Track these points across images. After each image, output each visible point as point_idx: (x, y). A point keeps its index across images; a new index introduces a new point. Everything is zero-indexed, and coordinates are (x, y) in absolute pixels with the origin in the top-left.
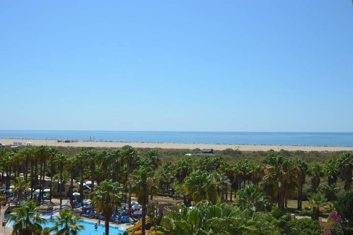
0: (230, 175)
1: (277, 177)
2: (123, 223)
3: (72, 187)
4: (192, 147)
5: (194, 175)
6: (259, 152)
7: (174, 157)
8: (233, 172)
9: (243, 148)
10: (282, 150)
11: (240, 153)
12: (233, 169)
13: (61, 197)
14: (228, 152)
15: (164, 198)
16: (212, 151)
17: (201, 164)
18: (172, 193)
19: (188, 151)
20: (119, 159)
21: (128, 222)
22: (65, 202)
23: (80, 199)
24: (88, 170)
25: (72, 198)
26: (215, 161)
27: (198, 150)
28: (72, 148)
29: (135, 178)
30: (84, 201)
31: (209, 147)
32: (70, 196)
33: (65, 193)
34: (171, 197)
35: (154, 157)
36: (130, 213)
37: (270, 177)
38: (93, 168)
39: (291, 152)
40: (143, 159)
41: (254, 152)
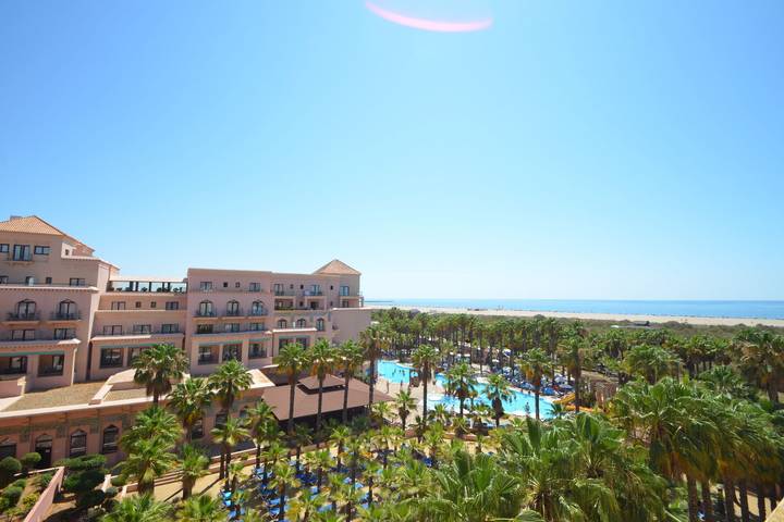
0: (682, 353)
1: (763, 358)
2: (548, 395)
3: (491, 353)
4: (619, 318)
5: (638, 350)
6: (719, 326)
7: (598, 329)
8: (685, 350)
9: (692, 321)
10: (760, 325)
11: (690, 327)
12: (686, 346)
13: (481, 363)
14: (673, 325)
15: (592, 374)
16: (647, 324)
17: (638, 337)
18: (602, 369)
19: (614, 322)
20: (539, 329)
21: (553, 395)
22: (485, 368)
23: (500, 366)
24: (506, 338)
25: (492, 365)
26: (657, 336)
27: (627, 322)
28: (483, 317)
29: (565, 349)
30: (504, 369)
31: (643, 318)
32: (489, 362)
33: (484, 359)
34: (600, 373)
35: (579, 328)
36: (555, 385)
37: (752, 359)
38: (512, 336)
39: (777, 328)
40: (566, 329)
41: (711, 326)
